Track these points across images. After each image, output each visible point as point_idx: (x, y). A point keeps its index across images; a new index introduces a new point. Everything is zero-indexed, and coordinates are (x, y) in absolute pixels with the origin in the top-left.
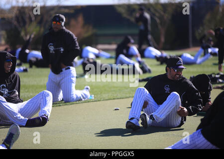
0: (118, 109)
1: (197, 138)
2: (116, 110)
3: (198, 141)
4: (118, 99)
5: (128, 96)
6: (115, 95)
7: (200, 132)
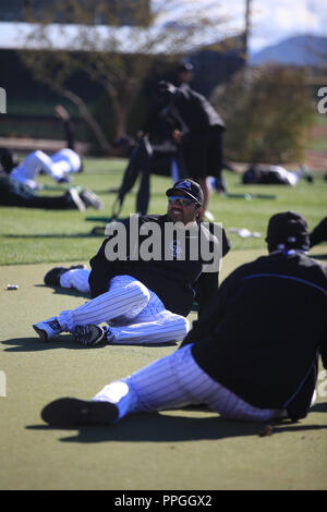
0: (15, 289)
1: (180, 364)
2: (9, 289)
3: (183, 370)
4: (16, 264)
5: (38, 258)
6: (10, 256)
7: (189, 352)
